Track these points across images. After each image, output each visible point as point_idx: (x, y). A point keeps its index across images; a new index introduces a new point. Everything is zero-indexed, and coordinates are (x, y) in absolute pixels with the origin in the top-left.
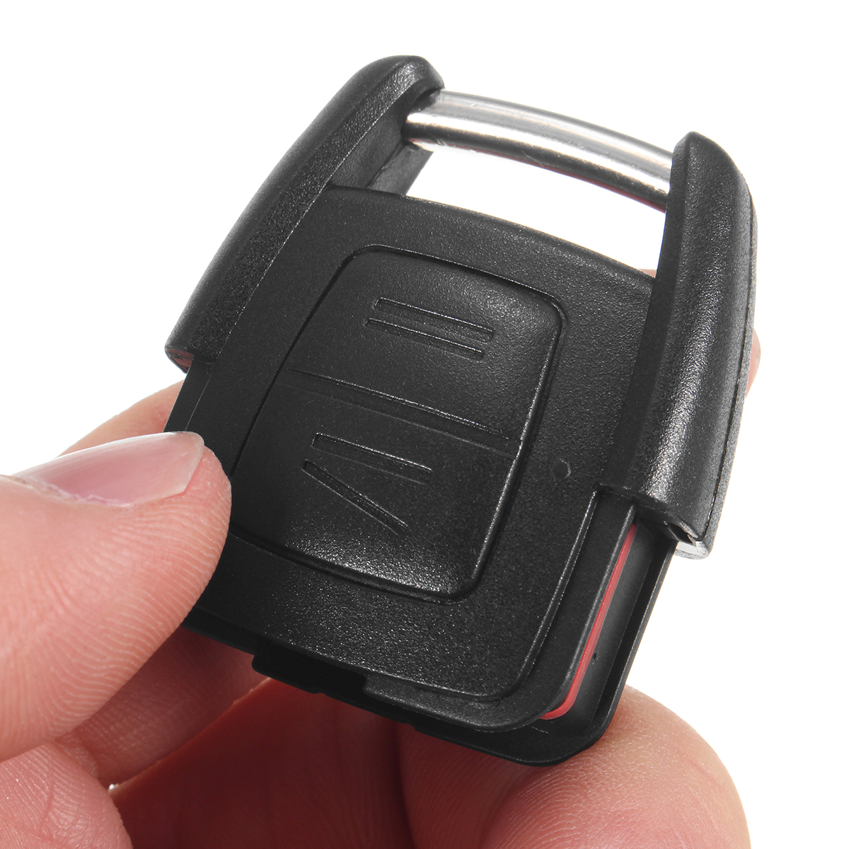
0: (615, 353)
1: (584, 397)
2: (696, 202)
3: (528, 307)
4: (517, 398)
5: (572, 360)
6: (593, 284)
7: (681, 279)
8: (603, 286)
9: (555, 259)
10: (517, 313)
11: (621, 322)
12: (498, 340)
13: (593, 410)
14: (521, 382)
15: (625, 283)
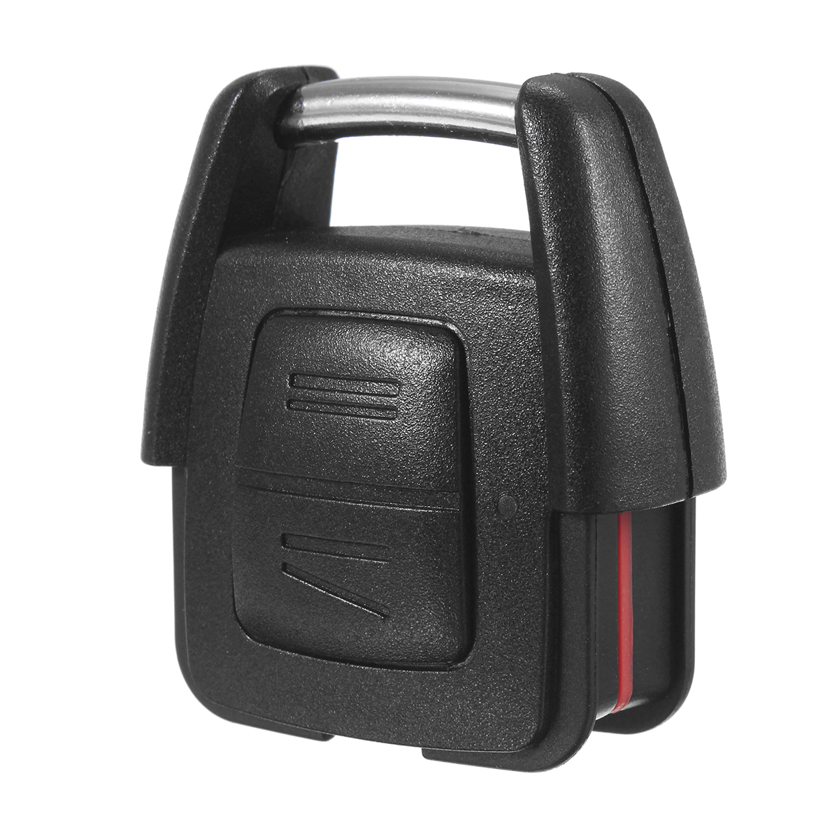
0: (521, 364)
1: (505, 422)
2: (544, 174)
3: (424, 343)
4: (441, 449)
5: (482, 386)
6: (479, 294)
7: (553, 268)
8: (488, 293)
9: (435, 278)
10: (415, 353)
11: (516, 328)
12: (406, 392)
13: (519, 433)
14: (440, 431)
15: (508, 283)
